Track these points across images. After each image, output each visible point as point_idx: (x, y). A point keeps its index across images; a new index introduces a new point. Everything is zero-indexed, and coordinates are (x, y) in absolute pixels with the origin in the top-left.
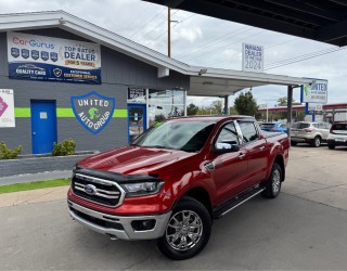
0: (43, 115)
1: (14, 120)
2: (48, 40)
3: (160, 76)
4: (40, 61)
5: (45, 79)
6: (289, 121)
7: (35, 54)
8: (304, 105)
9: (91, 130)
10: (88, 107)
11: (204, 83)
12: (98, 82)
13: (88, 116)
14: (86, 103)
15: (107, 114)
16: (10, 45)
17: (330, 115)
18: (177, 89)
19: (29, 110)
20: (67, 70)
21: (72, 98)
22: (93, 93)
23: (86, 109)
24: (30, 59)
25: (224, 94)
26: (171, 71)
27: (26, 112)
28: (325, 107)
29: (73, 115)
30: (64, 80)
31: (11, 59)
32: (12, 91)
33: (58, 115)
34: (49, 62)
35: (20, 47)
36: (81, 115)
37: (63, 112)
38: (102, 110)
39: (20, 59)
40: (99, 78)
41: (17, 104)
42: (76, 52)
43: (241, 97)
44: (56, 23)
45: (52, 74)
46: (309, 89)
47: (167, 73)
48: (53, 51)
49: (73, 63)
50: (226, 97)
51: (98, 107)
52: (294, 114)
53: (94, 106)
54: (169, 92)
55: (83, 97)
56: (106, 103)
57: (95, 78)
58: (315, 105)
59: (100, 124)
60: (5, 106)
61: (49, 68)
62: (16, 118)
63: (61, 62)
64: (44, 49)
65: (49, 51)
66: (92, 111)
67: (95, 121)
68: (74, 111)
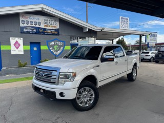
0: (35, 49)
1: (23, 51)
2: (37, 17)
3: (84, 31)
4: (33, 25)
5: (36, 33)
6: (140, 51)
7: (31, 23)
9: (55, 55)
10: (54, 45)
11: (103, 34)
12: (58, 34)
13: (54, 49)
14: (53, 43)
15: (62, 48)
16: (21, 19)
17: (159, 48)
18: (91, 37)
19: (29, 46)
20: (45, 29)
21: (47, 41)
22: (56, 39)
23: (53, 46)
24: (29, 25)
25: (112, 39)
26: (89, 29)
27: (28, 48)
28: (156, 44)
29: (48, 49)
30: (44, 34)
31: (21, 25)
32: (22, 39)
33: (41, 49)
34: (37, 26)
35: (25, 20)
36: (51, 48)
37: (43, 48)
38: (60, 46)
39: (25, 25)
40: (58, 33)
41: (24, 44)
42: (49, 21)
43: (119, 40)
44: (41, 9)
45: (39, 31)
46: (149, 36)
47: (87, 30)
48: (39, 21)
49: (47, 26)
50: (113, 40)
52: (142, 48)
53: (56, 45)
54: (87, 38)
55: (52, 41)
57: (57, 33)
58: (152, 44)
59: (59, 52)
60: (19, 45)
61: (37, 29)
62: (24, 50)
63: (42, 26)
64: (35, 20)
65: (37, 21)
66: (55, 47)
67: (57, 51)
68: (48, 47)
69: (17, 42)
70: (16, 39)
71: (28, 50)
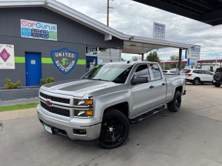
0: (33, 62)
3: (105, 40)
6: (180, 70)
8: (187, 60)
9: (63, 72)
10: (62, 57)
13: (62, 63)
14: (60, 55)
15: (73, 62)
17: (199, 66)
18: (116, 48)
19: (24, 58)
21: (51, 51)
22: (65, 49)
23: (60, 59)
25: (142, 52)
26: (113, 37)
27: (22, 60)
29: (52, 62)
32: (13, 46)
33: (43, 62)
36: (57, 62)
37: (46, 60)
38: (70, 60)
41: (16, 54)
46: (190, 51)
47: (111, 38)
51: (68, 57)
53: (65, 57)
54: (108, 50)
55: (58, 51)
56: (73, 55)
59: (68, 68)
60: (9, 55)
62: (16, 64)
66: (64, 60)
67: (66, 66)
68: (53, 60)
69: (4, 51)
70: (4, 46)
71: (23, 64)
